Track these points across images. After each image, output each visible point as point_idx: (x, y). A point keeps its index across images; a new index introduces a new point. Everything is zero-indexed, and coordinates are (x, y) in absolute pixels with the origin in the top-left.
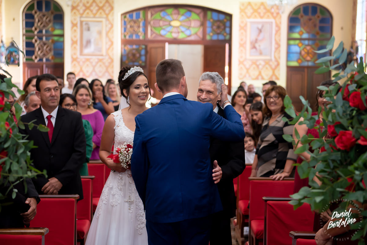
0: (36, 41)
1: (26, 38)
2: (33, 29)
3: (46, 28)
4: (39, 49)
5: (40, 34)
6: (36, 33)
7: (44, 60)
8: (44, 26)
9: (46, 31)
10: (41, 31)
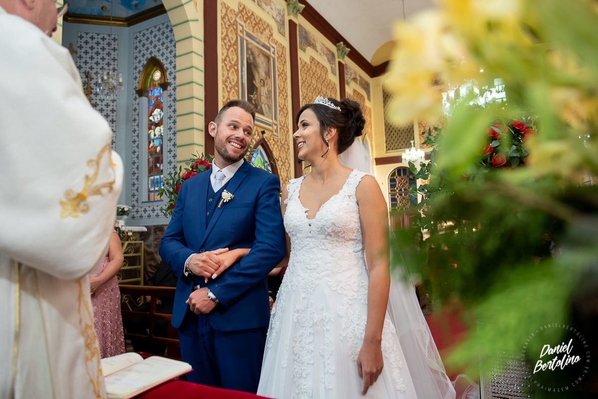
0: (398, 197)
1: (391, 195)
2: (396, 188)
3: (404, 187)
4: (400, 202)
5: (400, 192)
6: (397, 191)
7: (404, 209)
8: (403, 186)
9: (404, 190)
10: (401, 190)
